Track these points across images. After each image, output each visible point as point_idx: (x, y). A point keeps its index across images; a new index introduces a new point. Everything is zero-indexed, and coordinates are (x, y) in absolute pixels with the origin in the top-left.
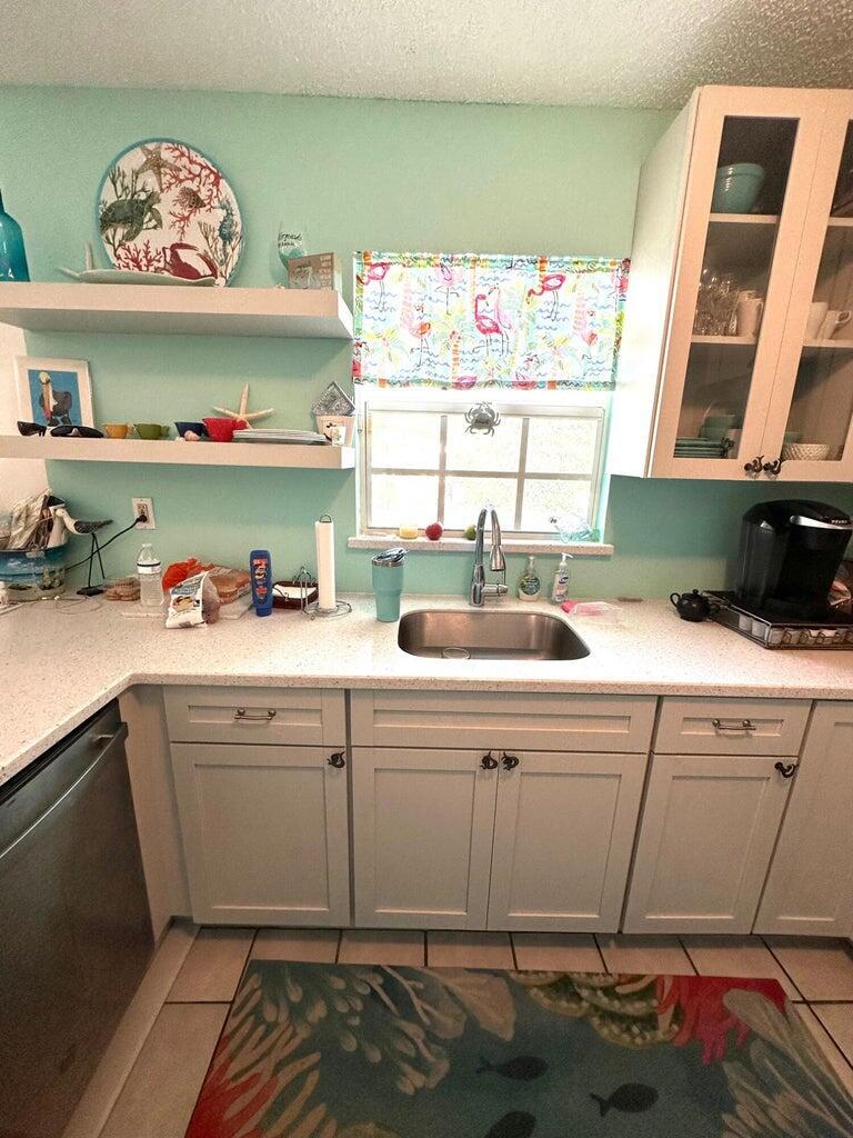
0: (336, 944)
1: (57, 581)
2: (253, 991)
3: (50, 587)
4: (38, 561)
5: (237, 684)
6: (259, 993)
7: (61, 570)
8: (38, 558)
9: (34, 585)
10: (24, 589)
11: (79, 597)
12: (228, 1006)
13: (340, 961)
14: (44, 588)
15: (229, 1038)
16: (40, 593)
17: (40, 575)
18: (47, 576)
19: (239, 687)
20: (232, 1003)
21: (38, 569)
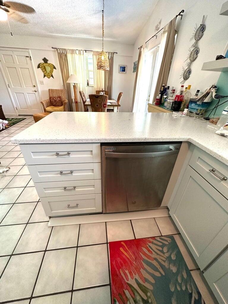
0: (195, 268)
1: (201, 113)
2: (167, 241)
3: (198, 114)
4: (199, 105)
5: (217, 158)
6: (167, 243)
7: (204, 110)
8: (199, 104)
9: (194, 112)
10: (192, 113)
11: (204, 119)
12: (161, 235)
13: (191, 272)
14: (196, 114)
15: (155, 240)
16: (195, 115)
17: (197, 110)
18: (199, 111)
19: (218, 160)
20: (162, 236)
21: (197, 108)
